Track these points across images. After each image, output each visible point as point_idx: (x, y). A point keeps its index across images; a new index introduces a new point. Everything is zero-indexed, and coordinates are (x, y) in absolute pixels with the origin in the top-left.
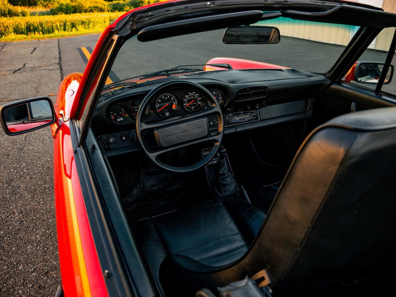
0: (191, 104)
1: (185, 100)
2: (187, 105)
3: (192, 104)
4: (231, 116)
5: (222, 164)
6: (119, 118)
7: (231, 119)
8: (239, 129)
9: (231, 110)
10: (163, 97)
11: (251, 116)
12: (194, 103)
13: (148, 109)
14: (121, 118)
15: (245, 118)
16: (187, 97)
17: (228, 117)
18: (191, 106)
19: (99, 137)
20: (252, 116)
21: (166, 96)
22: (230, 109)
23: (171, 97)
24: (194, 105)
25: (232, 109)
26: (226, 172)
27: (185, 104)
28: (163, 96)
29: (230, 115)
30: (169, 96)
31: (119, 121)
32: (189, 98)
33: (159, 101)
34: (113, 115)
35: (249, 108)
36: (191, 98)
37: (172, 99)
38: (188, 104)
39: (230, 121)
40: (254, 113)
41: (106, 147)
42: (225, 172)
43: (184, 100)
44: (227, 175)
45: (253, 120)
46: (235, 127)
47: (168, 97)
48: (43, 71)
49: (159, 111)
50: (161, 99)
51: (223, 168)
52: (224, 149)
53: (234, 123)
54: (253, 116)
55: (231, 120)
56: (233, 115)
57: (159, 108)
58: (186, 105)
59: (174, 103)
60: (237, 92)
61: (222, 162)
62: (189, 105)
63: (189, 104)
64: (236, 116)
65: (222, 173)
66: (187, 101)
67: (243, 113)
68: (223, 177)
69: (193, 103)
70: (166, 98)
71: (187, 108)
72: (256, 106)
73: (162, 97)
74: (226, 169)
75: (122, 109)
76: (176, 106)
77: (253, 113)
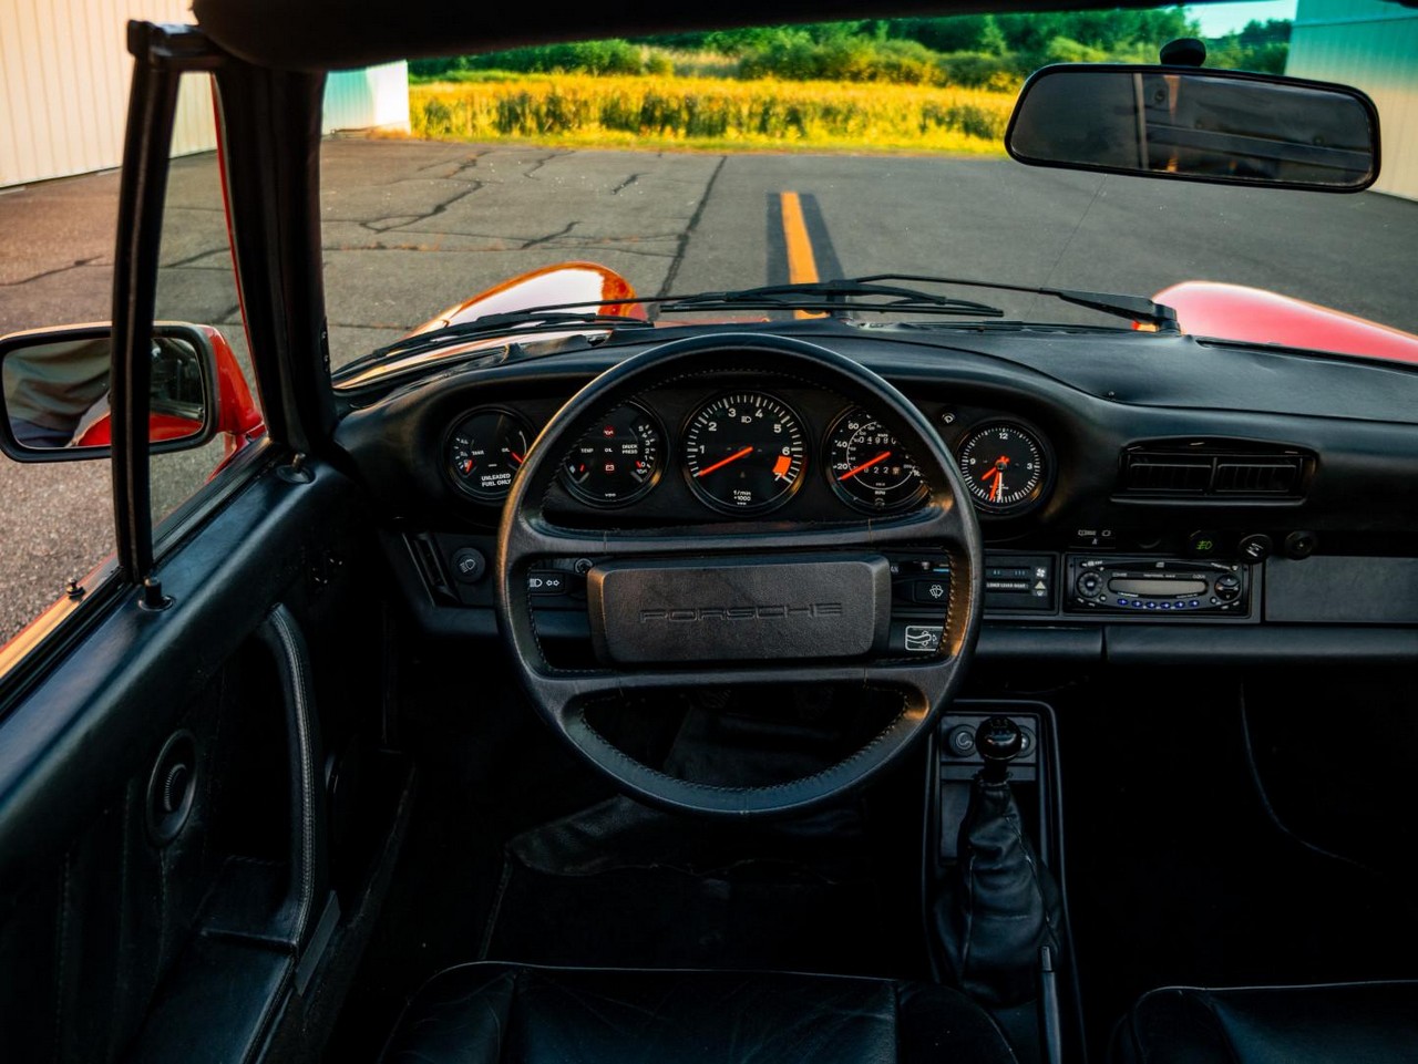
0: (871, 468)
1: (844, 444)
2: (852, 472)
3: (881, 471)
4: (1097, 568)
5: (989, 805)
6: (491, 472)
7: (1091, 584)
8: (1124, 647)
9: (1098, 535)
10: (733, 413)
11: (1211, 592)
12: (891, 471)
13: (651, 453)
14: (504, 476)
15: (1174, 597)
16: (854, 431)
17: (1079, 571)
18: (869, 477)
19: (423, 537)
20: (1218, 592)
21: (750, 410)
22: (1093, 533)
23: (770, 418)
24: (890, 479)
25: (1107, 533)
26: (1005, 846)
27: (842, 466)
28: (731, 406)
29: (1091, 564)
30: (765, 410)
31: (490, 484)
32: (866, 437)
33: (707, 426)
34: (470, 457)
35: (1202, 545)
36: (878, 441)
37: (778, 428)
38: (857, 469)
39: (1087, 592)
40: (1232, 577)
41: (445, 589)
42: (999, 845)
43: (839, 445)
44: (1010, 863)
45: (1216, 611)
46: (1107, 629)
47: (759, 414)
48: (618, 253)
49: (701, 473)
50: (721, 418)
51: (1000, 821)
52: (1004, 732)
53: (1103, 609)
54: (1221, 595)
55: (1091, 589)
56: (1107, 567)
57: (703, 461)
58: (848, 471)
59: (786, 450)
60: (1124, 449)
61: (995, 794)
62: (861, 474)
63: (865, 467)
64: (1124, 575)
65: (984, 843)
66: (852, 454)
67: (1168, 568)
68: (984, 867)
69: (886, 470)
70: (744, 419)
71: (850, 483)
72: (1248, 544)
73: (727, 411)
74: (1014, 830)
75: (521, 433)
76: (792, 464)
77: (1227, 577)
